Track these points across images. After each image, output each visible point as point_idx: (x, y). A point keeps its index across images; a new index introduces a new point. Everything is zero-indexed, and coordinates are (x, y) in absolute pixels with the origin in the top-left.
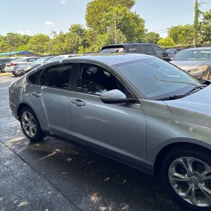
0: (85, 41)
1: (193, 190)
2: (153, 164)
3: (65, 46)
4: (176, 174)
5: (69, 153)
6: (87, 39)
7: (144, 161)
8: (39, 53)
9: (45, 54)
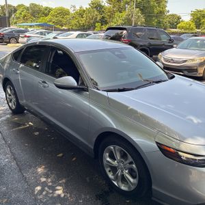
0: (103, 17)
1: (119, 174)
2: (93, 148)
3: (83, 21)
4: (108, 159)
5: (40, 127)
6: (106, 16)
7: (87, 143)
8: (58, 26)
9: (63, 28)
